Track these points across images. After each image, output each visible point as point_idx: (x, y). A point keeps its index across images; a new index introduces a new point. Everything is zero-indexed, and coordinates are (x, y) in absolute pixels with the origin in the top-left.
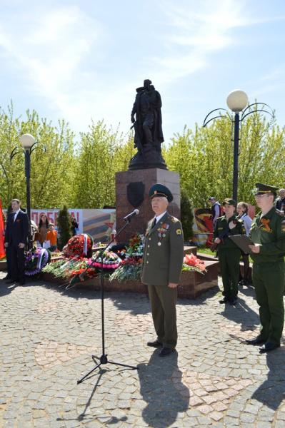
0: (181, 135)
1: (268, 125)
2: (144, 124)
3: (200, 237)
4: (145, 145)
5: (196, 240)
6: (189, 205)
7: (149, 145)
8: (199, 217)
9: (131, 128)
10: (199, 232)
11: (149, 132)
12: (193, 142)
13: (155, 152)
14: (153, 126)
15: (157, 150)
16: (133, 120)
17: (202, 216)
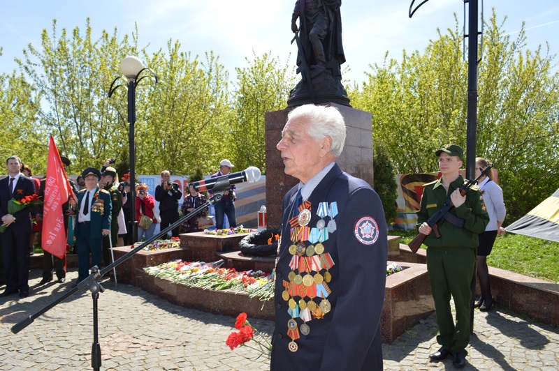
0: (381, 66)
1: (514, 46)
2: (312, 31)
3: (409, 217)
4: (313, 66)
5: (402, 223)
6: (390, 167)
7: (320, 67)
8: (407, 187)
9: (292, 42)
10: (408, 210)
11: (319, 46)
12: (398, 77)
13: (329, 77)
14: (328, 36)
15: (332, 75)
16: (294, 29)
17: (411, 186)
